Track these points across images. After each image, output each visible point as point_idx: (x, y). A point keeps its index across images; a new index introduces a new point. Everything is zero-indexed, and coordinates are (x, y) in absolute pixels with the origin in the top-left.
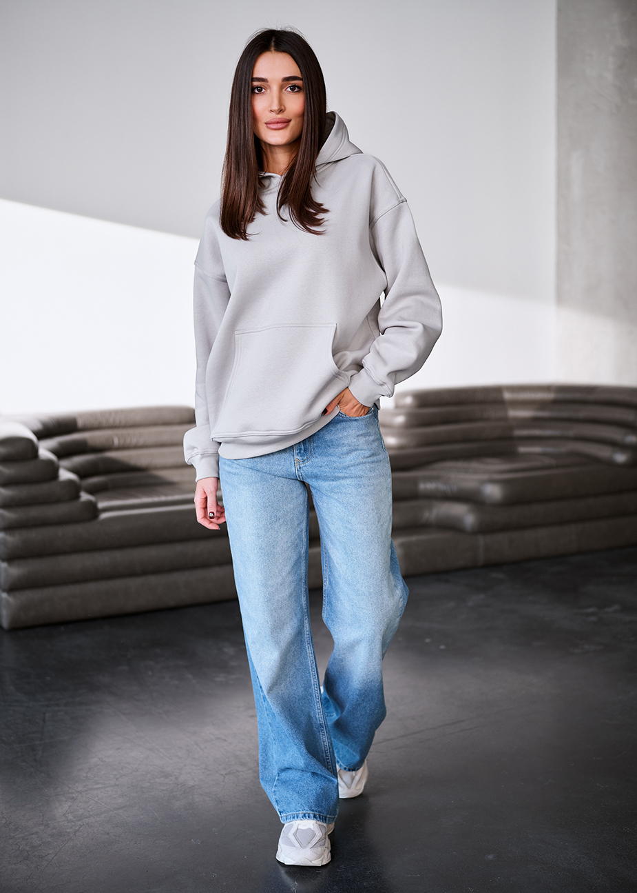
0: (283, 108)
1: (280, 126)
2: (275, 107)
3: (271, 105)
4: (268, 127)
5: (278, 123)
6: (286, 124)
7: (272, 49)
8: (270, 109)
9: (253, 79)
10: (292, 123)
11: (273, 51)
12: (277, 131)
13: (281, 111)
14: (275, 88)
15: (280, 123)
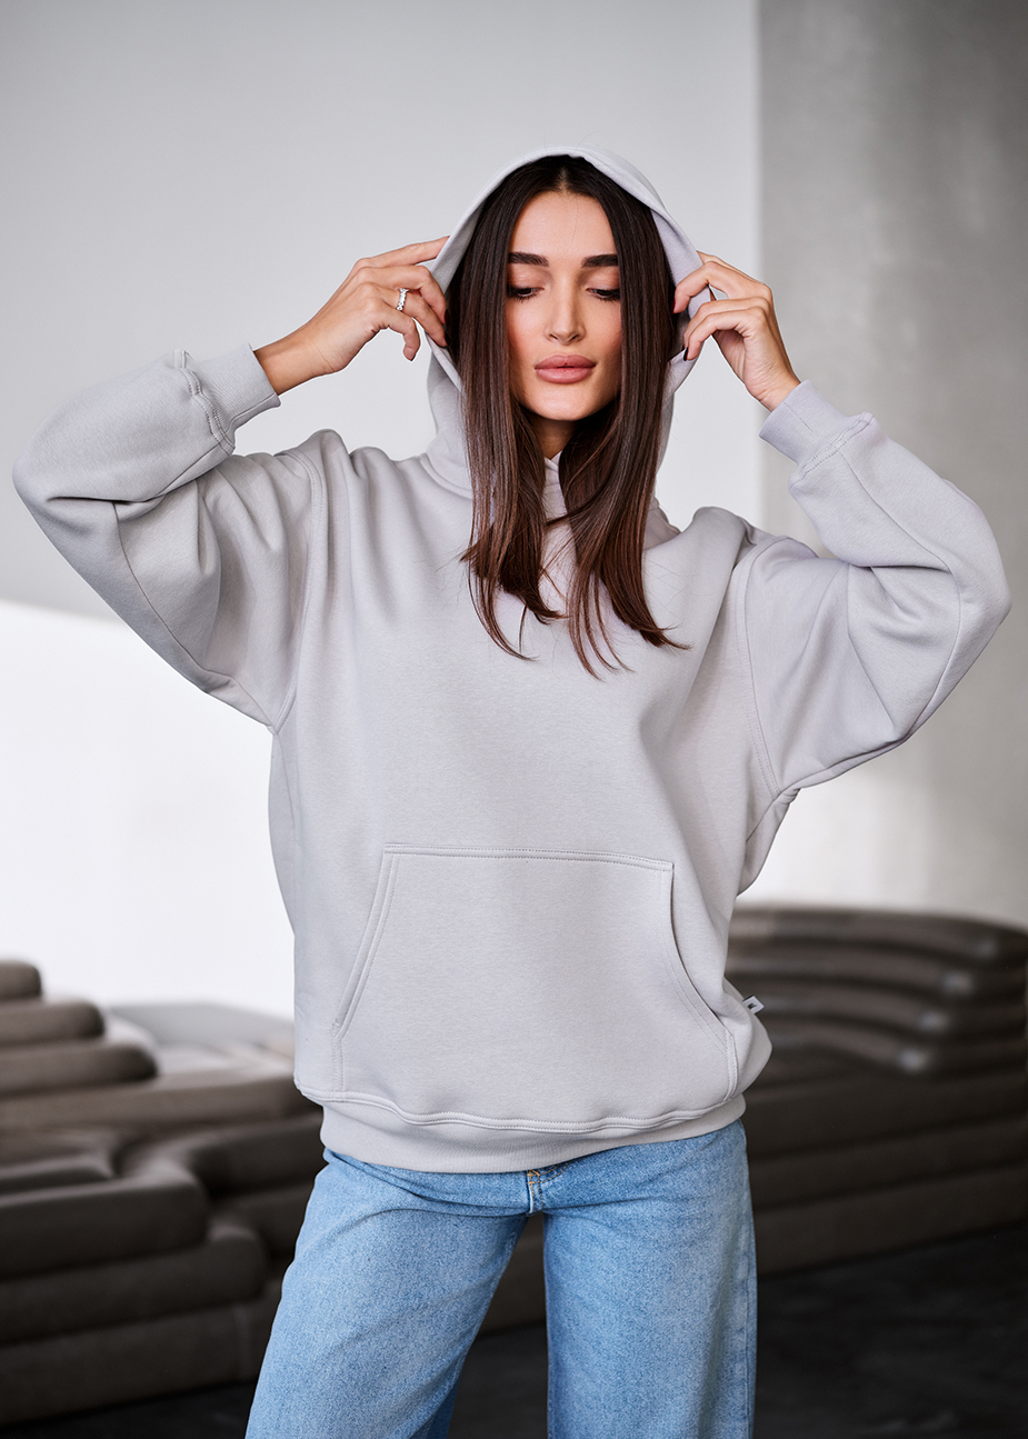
0: (580, 330)
1: (570, 374)
2: (563, 327)
3: (551, 323)
4: (540, 377)
5: (565, 367)
6: (585, 371)
7: (563, 185)
8: (548, 332)
9: (513, 257)
10: (598, 371)
11: (565, 192)
12: (562, 388)
13: (575, 337)
14: (564, 283)
15: (572, 367)
